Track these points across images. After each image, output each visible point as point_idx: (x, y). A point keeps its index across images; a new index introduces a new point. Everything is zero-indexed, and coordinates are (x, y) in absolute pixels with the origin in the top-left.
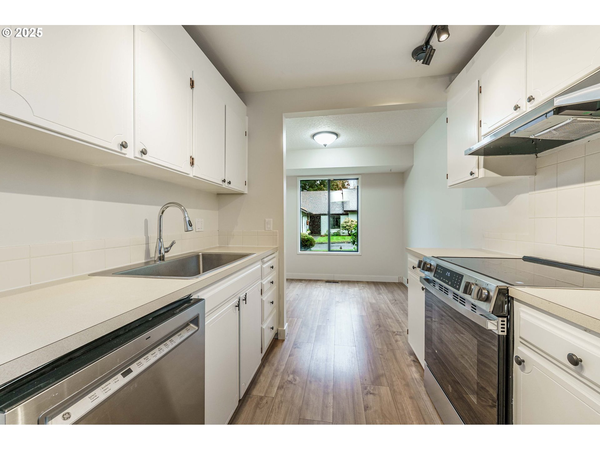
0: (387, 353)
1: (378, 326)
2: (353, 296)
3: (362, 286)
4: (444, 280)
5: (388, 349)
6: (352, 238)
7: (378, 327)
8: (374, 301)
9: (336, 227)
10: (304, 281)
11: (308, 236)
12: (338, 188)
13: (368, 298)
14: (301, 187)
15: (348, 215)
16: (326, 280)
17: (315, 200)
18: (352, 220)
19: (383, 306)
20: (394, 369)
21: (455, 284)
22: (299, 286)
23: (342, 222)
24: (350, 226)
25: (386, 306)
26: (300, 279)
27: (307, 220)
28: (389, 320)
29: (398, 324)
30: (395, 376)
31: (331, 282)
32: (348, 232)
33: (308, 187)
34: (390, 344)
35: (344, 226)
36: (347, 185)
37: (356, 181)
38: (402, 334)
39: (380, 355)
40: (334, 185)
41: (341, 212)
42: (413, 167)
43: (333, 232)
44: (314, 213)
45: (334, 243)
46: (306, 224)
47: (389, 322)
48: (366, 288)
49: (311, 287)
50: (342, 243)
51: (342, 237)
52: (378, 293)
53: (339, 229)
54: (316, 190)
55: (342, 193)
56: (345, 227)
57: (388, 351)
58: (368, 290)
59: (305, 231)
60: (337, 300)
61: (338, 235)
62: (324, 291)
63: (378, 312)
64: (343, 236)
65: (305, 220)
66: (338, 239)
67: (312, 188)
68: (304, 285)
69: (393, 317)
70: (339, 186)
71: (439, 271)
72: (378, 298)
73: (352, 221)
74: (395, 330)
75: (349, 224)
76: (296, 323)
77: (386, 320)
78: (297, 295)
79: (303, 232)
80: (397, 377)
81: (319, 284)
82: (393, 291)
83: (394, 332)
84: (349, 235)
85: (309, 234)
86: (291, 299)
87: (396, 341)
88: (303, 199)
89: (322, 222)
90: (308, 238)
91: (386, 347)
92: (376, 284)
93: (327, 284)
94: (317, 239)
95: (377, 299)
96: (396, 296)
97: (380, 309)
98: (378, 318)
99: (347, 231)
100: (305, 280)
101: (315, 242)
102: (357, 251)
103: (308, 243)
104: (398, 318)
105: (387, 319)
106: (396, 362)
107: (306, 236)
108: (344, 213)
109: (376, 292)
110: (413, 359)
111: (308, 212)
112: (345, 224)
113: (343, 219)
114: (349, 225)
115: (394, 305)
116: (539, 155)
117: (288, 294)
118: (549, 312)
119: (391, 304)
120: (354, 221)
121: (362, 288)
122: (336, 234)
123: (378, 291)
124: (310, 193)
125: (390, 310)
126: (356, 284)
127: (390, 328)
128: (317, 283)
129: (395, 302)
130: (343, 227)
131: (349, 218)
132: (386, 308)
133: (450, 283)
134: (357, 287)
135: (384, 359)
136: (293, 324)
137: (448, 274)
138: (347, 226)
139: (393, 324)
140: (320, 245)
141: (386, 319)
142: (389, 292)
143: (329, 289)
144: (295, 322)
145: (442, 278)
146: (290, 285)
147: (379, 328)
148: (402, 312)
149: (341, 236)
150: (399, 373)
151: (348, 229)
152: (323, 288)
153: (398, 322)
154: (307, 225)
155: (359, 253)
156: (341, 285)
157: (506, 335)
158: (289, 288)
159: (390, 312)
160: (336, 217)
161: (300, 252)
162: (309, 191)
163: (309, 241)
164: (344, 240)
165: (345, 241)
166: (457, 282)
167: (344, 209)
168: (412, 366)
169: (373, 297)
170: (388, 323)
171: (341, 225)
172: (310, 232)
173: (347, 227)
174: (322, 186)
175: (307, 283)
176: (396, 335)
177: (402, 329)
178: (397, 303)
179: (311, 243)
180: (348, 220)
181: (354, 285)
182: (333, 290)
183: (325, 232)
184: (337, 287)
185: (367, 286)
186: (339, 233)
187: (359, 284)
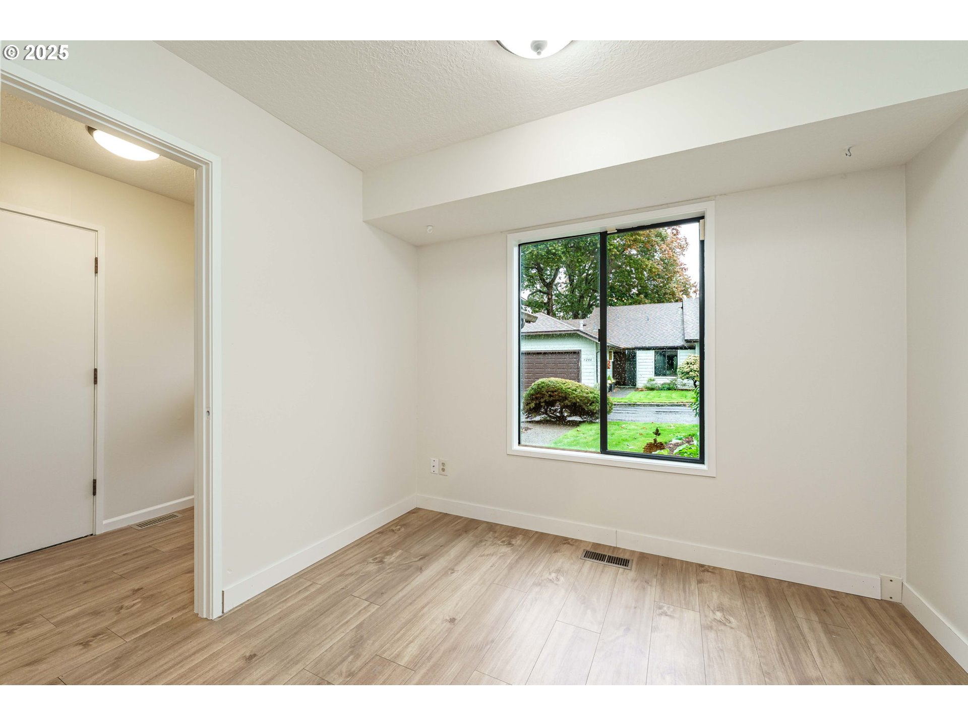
9: (668, 372)
12: (674, 298)
16: (588, 544)
23: (681, 364)
26: (513, 529)
31: (603, 558)
32: (695, 382)
35: (686, 370)
40: (667, 294)
41: (680, 343)
43: (662, 382)
44: (623, 346)
45: (662, 406)
49: (528, 573)
50: (680, 405)
53: (675, 377)
55: (682, 308)
56: (688, 373)
61: (671, 388)
64: (682, 390)
67: (621, 299)
68: (511, 558)
70: (677, 295)
81: (562, 558)
90: (596, 397)
92: (776, 596)
100: (527, 534)
101: (615, 403)
102: (701, 461)
103: (596, 407)
107: (591, 393)
108: (686, 345)
112: (687, 366)
113: (682, 359)
114: (695, 369)
122: (667, 386)
128: (556, 556)
130: (683, 373)
138: (691, 371)
143: (584, 601)
146: (465, 557)
149: (676, 390)
152: (563, 592)
155: (705, 467)
156: (634, 581)
160: (668, 353)
164: (685, 400)
167: (684, 337)
171: (678, 370)
173: (691, 373)
174: (642, 296)
180: (694, 358)
182: (594, 610)
183: (646, 382)
184: (616, 590)
185: (738, 603)
186: (675, 384)
187: (705, 587)
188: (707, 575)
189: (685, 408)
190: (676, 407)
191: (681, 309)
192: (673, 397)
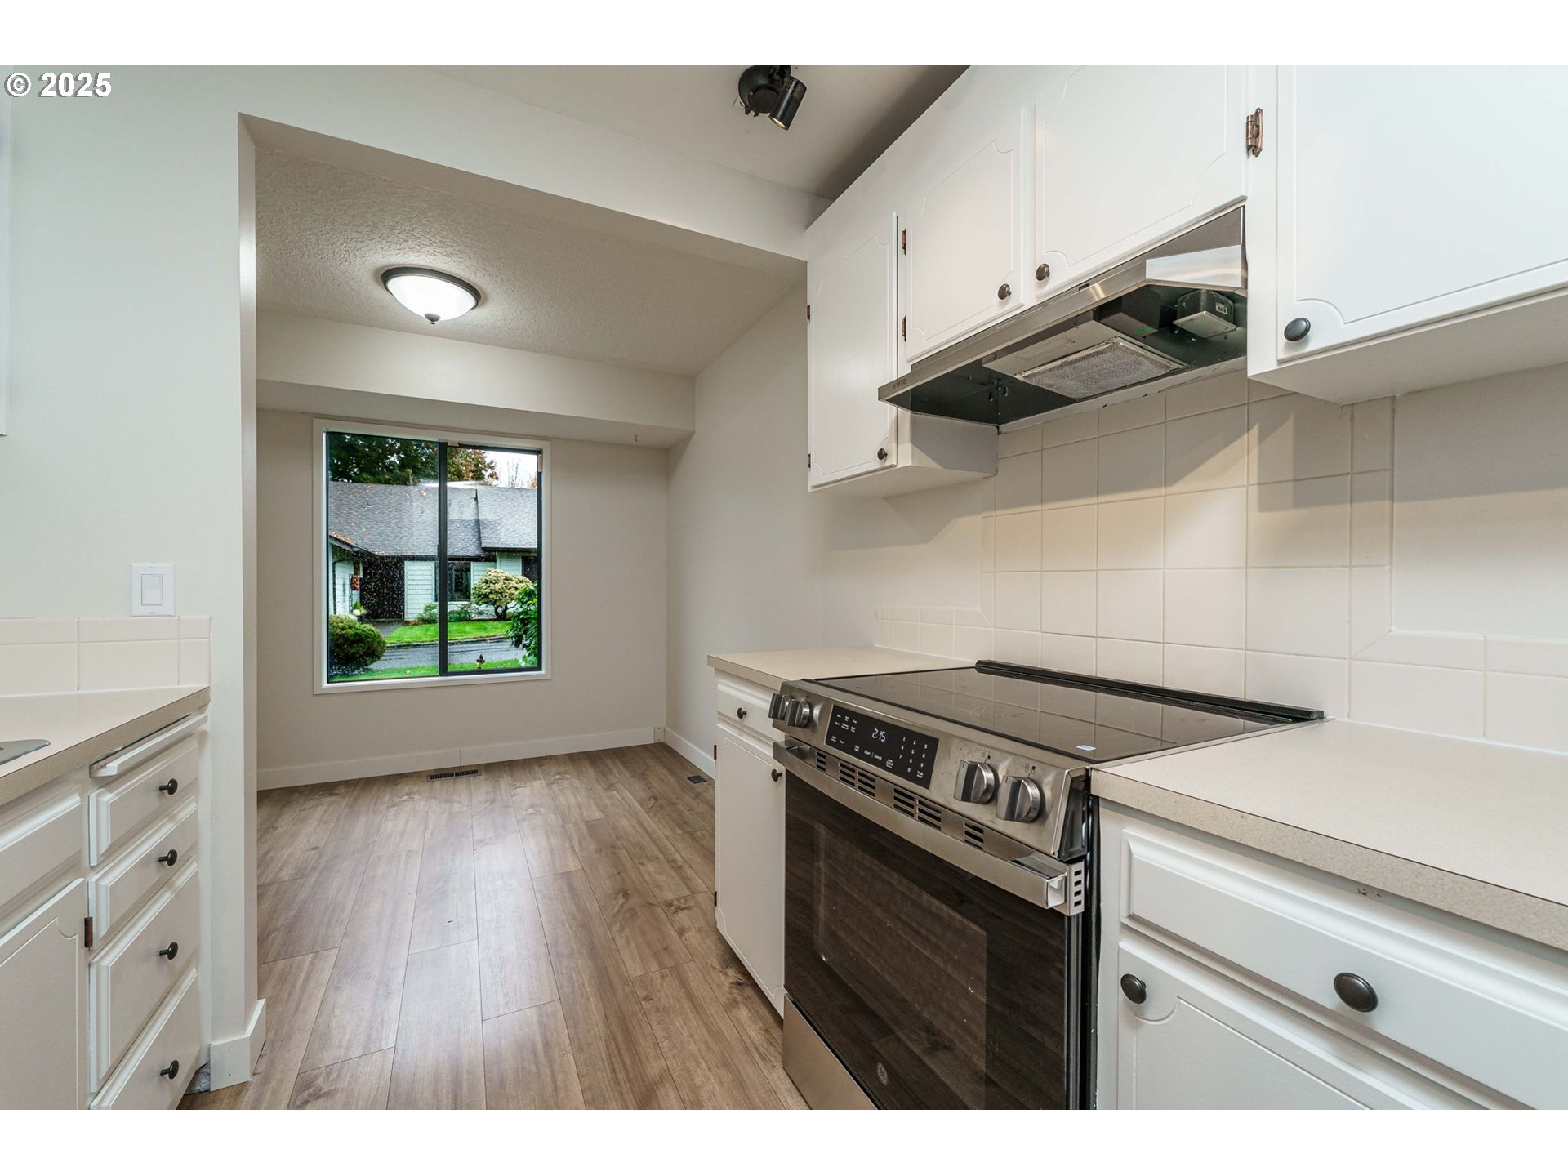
0: (662, 986)
1: (621, 895)
2: (531, 810)
3: (554, 770)
4: (866, 752)
5: (662, 969)
6: (513, 627)
7: (623, 901)
8: (597, 815)
9: (456, 595)
10: (342, 790)
11: (358, 625)
13: (579, 806)
14: (331, 466)
15: (495, 561)
16: (430, 771)
17: (383, 513)
18: (507, 574)
19: (624, 823)
20: (692, 1036)
21: (909, 765)
22: (320, 810)
23: (476, 582)
24: (501, 593)
25: (634, 822)
26: (325, 784)
27: (353, 573)
28: (650, 867)
29: (673, 874)
30: (698, 1063)
31: (451, 775)
32: (496, 609)
33: (356, 470)
34: (665, 949)
35: (484, 591)
36: (491, 476)
37: (534, 457)
38: (692, 904)
39: (644, 1000)
41: (472, 551)
42: (694, 437)
43: (453, 610)
44: (379, 552)
45: (458, 644)
46: (347, 587)
47: (649, 873)
48: (568, 776)
49: (375, 804)
50: (477, 642)
51: (475, 623)
52: (604, 786)
53: (467, 602)
54: (387, 482)
55: (476, 499)
56: (486, 596)
57: (663, 977)
58: (576, 782)
59: (346, 607)
60: (478, 835)
61: (464, 618)
62: (427, 812)
63: (613, 847)
64: (479, 620)
65: (344, 574)
66: (465, 632)
67: (373, 474)
68: (344, 802)
69: (657, 853)
71: (845, 726)
72: (608, 802)
73: (507, 579)
74: (669, 895)
75: (497, 587)
76: (307, 979)
77: (642, 868)
78: (313, 849)
79: (335, 613)
80: (706, 1063)
81: (405, 787)
82: (646, 770)
83: (670, 904)
84: (501, 617)
85: (361, 619)
86: (286, 874)
87: (681, 932)
88: (338, 507)
89: (409, 582)
90: (356, 634)
91: (655, 964)
92: (595, 759)
93: (437, 783)
94: (393, 635)
95: (606, 806)
96: (655, 785)
97: (618, 838)
98: (619, 870)
99: (491, 608)
100: (350, 784)
101: (385, 643)
102: (539, 668)
103: (359, 649)
104: (671, 854)
105: (642, 864)
106: (692, 1013)
107: (350, 627)
108: (482, 556)
109: (599, 783)
110: (734, 980)
111: (356, 549)
112: (484, 586)
113: (478, 575)
114: (497, 590)
115: (655, 815)
116: (1003, 427)
117: (271, 854)
118: (1242, 842)
119: (647, 813)
120: (514, 579)
121: (557, 777)
122: (461, 615)
123: (603, 779)
124: (365, 490)
125: (647, 832)
126: (537, 768)
127: (656, 891)
128: (399, 787)
129: (656, 803)
130: (479, 596)
131: (498, 570)
132: (634, 827)
133: (890, 763)
134: (539, 779)
135: (658, 1010)
136: (294, 986)
137: (878, 735)
138: (491, 593)
139: (661, 878)
140: (402, 652)
141: (640, 866)
142: (634, 777)
143: (447, 801)
144: (303, 975)
145: (857, 749)
146: (279, 817)
147: (624, 903)
148: (679, 831)
149: (472, 621)
150: (709, 1048)
151: (496, 600)
152: (423, 803)
153: (673, 867)
154: (353, 589)
155: (543, 672)
156: (487, 779)
157: (1083, 913)
158: (275, 828)
159: (648, 839)
160: (458, 564)
161: (326, 685)
162: (359, 481)
163: (362, 642)
164: (484, 634)
165: (487, 634)
166: (918, 759)
167: (481, 544)
168: (737, 1003)
169: (592, 801)
170: (647, 877)
171: (472, 591)
172: (364, 611)
173: (491, 596)
174: (408, 470)
175: (355, 793)
176: (676, 912)
177: (689, 888)
178: (662, 807)
179: (369, 648)
180: (495, 574)
181: (530, 773)
182: (459, 802)
183: (422, 611)
184: (473, 789)
185: (571, 767)
186: (466, 612)
187: (545, 768)
188: (545, 761)
189: (485, 644)
190: (473, 645)
191: (474, 502)
192: (467, 630)
